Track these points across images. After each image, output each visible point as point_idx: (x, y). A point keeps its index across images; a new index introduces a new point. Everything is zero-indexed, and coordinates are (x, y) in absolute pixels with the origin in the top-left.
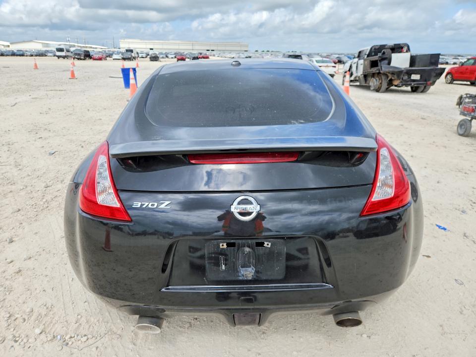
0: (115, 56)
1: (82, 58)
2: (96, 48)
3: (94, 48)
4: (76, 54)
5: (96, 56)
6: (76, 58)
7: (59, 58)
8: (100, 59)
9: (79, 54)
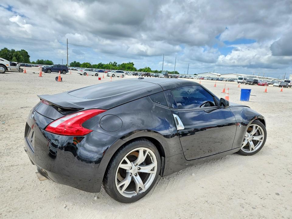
0: (275, 84)
1: (252, 83)
2: (271, 79)
3: (269, 79)
4: (248, 81)
5: (261, 83)
6: (248, 84)
7: (238, 83)
8: (263, 85)
9: (250, 82)
